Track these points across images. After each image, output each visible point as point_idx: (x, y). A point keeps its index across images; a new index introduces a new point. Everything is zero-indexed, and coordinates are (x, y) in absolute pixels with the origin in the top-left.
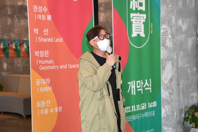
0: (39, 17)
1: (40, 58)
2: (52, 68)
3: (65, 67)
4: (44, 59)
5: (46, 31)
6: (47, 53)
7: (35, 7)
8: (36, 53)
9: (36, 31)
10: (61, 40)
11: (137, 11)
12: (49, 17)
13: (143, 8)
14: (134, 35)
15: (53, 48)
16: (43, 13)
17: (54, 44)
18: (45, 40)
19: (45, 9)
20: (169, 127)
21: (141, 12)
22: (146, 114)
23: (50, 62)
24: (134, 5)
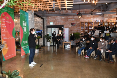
0: (3, 26)
1: (3, 36)
2: (6, 38)
3: (9, 38)
4: (4, 36)
5: (5, 30)
6: (5, 35)
7: (2, 24)
8: (3, 35)
9: (2, 30)
10: (8, 32)
11: (24, 26)
12: (5, 27)
13: (26, 26)
14: (24, 31)
15: (6, 34)
16: (4, 26)
17: (7, 33)
18: (4, 32)
19: (4, 25)
21: (25, 26)
22: (27, 48)
23: (6, 37)
24: (24, 25)
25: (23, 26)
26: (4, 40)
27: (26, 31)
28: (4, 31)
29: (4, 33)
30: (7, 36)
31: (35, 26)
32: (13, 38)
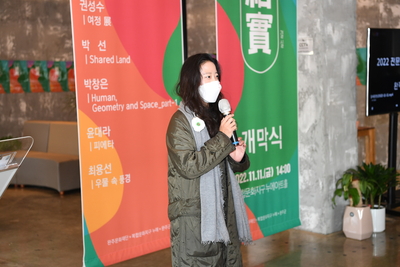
0: (91, 20)
1: (93, 92)
2: (114, 108)
3: (135, 106)
4: (100, 92)
5: (102, 44)
6: (104, 82)
7: (84, 3)
8: (87, 83)
9: (85, 44)
10: (127, 60)
11: (257, 9)
12: (108, 21)
14: (253, 50)
15: (115, 73)
16: (97, 13)
17: (117, 67)
18: (101, 61)
19: (101, 7)
20: (309, 206)
21: (264, 11)
22: (274, 186)
23: (111, 98)
25: (247, 9)
26: (99, 120)
27: (273, 46)
28: (94, 50)
29: (95, 72)
30: (118, 89)
32: (166, 104)
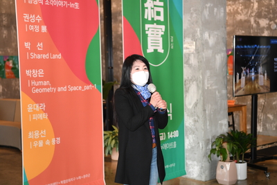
0: (32, 28)
1: (32, 79)
2: (48, 90)
3: (64, 89)
4: (38, 79)
5: (40, 45)
6: (41, 72)
7: (26, 16)
8: (28, 72)
9: (27, 45)
10: (59, 56)
11: (153, 21)
12: (44, 29)
13: (161, 18)
14: (150, 50)
15: (49, 66)
16: (36, 23)
17: (50, 61)
18: (39, 57)
19: (39, 19)
21: (158, 22)
22: (166, 146)
23: (46, 83)
24: (149, 14)
25: (145, 21)
26: (37, 99)
27: (165, 47)
28: (34, 49)
29: (35, 64)
30: (51, 77)
31: (259, 15)
32: (87, 87)
